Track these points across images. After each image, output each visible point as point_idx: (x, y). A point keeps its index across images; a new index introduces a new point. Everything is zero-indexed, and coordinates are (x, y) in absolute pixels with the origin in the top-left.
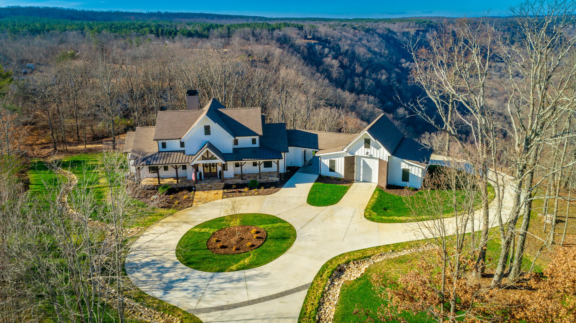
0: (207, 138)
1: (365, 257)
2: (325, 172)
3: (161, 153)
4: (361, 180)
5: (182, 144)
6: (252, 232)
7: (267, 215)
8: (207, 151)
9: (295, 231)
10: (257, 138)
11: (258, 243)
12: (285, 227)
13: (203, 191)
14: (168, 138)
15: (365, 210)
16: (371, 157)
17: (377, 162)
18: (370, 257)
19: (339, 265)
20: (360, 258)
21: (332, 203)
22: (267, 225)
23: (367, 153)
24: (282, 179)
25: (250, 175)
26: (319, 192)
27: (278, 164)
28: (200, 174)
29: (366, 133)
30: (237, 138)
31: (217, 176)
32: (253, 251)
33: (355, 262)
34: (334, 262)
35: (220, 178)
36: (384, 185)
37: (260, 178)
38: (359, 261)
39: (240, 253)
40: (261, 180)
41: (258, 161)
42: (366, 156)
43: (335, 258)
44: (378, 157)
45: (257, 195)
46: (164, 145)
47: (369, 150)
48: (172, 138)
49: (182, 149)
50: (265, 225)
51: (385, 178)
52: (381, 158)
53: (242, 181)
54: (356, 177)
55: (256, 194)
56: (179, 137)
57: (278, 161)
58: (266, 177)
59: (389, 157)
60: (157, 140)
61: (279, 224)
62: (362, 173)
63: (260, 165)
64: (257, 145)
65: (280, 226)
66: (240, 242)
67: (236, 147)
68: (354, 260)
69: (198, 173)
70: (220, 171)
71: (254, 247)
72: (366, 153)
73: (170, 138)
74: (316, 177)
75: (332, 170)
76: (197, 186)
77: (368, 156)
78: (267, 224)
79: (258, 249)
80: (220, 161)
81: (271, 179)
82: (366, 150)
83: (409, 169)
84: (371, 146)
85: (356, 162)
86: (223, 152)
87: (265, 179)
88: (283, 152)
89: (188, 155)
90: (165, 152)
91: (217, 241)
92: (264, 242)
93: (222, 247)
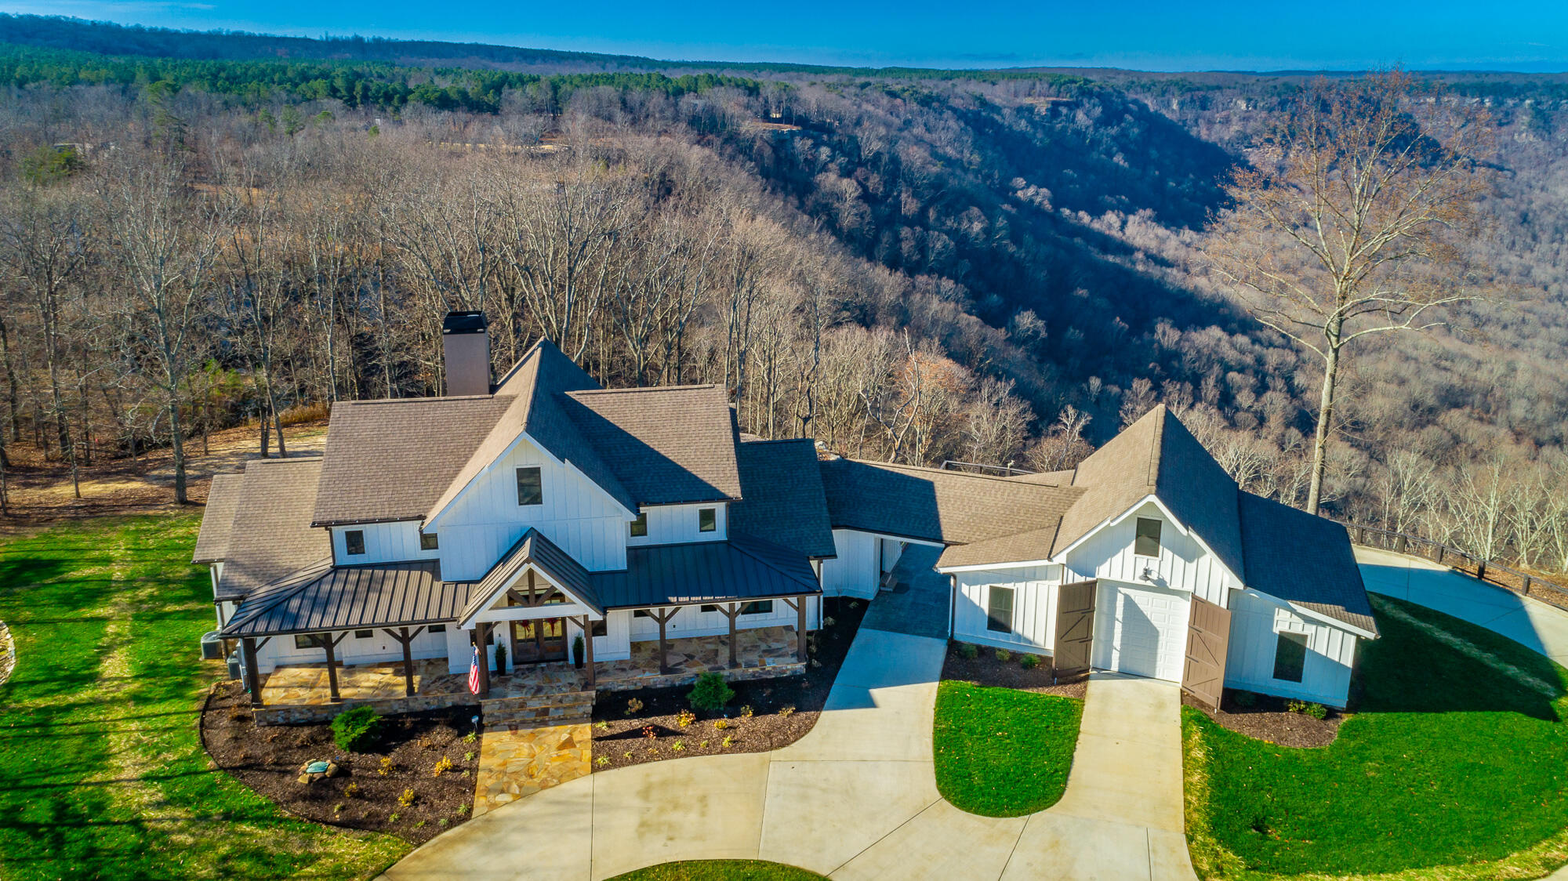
0: (528, 516)
2: (970, 631)
3: (342, 576)
4: (1115, 668)
5: (428, 541)
7: (793, 871)
8: (531, 573)
10: (720, 508)
13: (514, 728)
14: (371, 516)
16: (1161, 587)
17: (1186, 606)
23: (1147, 572)
24: (815, 662)
25: (690, 649)
26: (969, 731)
27: (800, 609)
28: (501, 652)
29: (1151, 504)
30: (642, 511)
31: (566, 659)
35: (579, 663)
36: (1211, 695)
37: (733, 664)
40: (738, 671)
41: (726, 603)
42: (1142, 582)
44: (1189, 587)
45: (731, 751)
46: (355, 542)
47: (1153, 563)
48: (386, 515)
49: (429, 555)
51: (1217, 671)
52: (1202, 594)
53: (663, 677)
54: (1096, 657)
55: (726, 743)
56: (414, 512)
57: (801, 600)
58: (756, 656)
59: (1232, 590)
60: (327, 525)
62: (1117, 642)
63: (733, 616)
64: (719, 532)
67: (640, 541)
69: (491, 650)
70: (578, 642)
72: (1140, 572)
73: (379, 515)
74: (940, 652)
75: (999, 622)
76: (489, 706)
77: (1149, 583)
80: (577, 609)
81: (774, 668)
82: (1143, 561)
83: (1305, 633)
84: (1161, 547)
85: (1100, 602)
86: (589, 569)
87: (751, 670)
88: (816, 557)
89: (452, 582)
90: (361, 567)
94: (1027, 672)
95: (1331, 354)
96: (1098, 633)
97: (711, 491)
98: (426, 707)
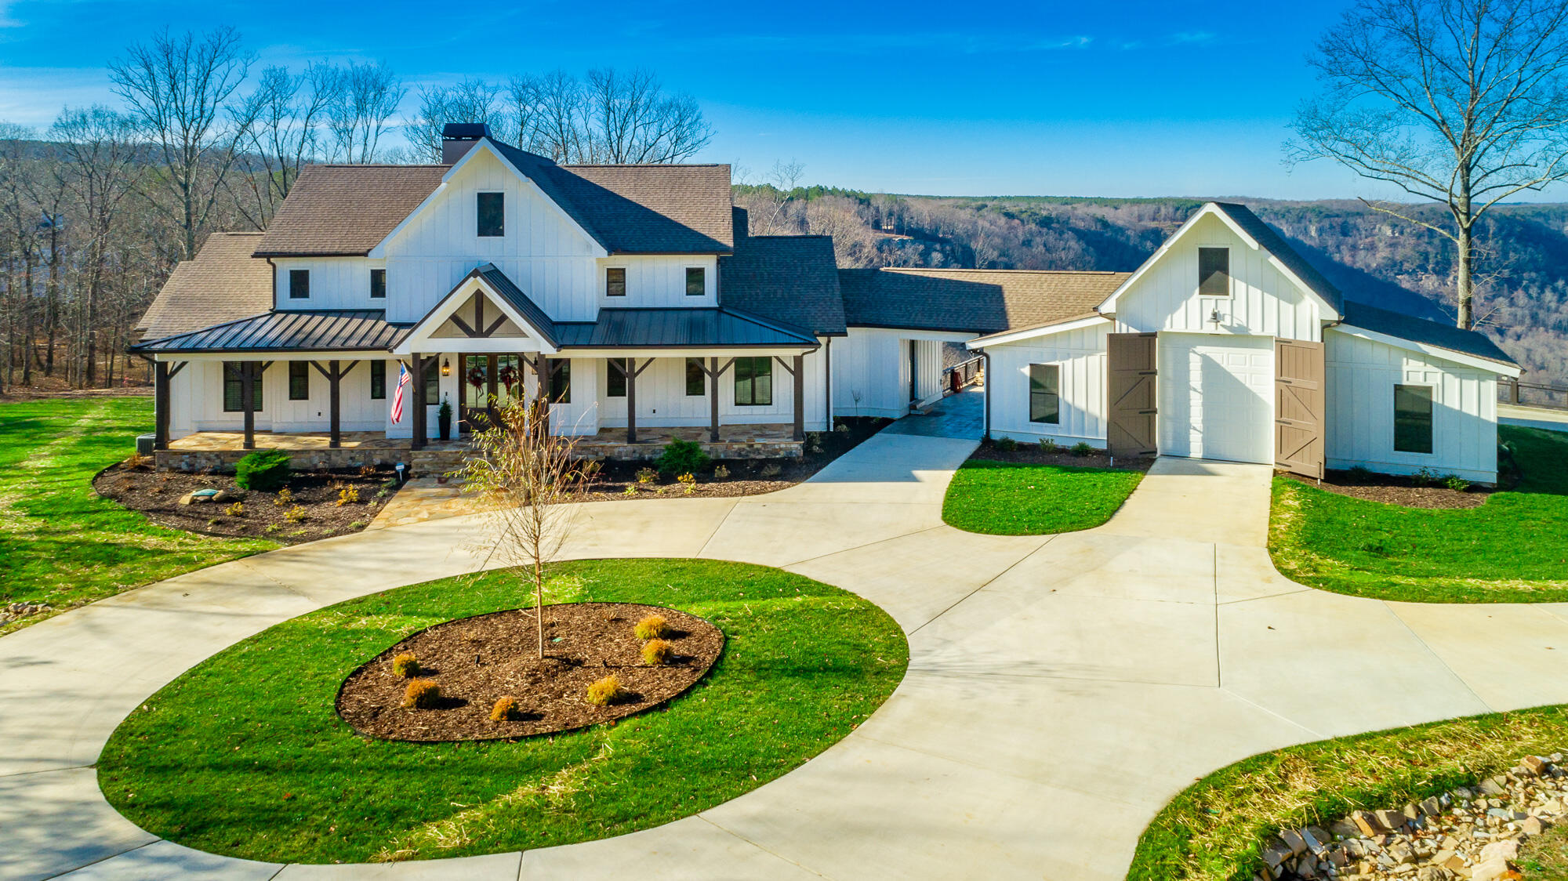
0: (489, 249)
1: (1440, 785)
2: (1009, 424)
3: (280, 316)
5: (378, 283)
6: (640, 629)
7: (736, 564)
8: (479, 296)
9: (898, 630)
10: (708, 264)
11: (668, 683)
12: (833, 614)
13: (443, 479)
15: (1272, 551)
16: (1240, 338)
17: (1268, 358)
18: (1472, 783)
19: (1270, 835)
20: (1407, 791)
21: (1080, 523)
22: (733, 605)
23: (1216, 317)
25: (669, 433)
26: (995, 486)
27: (798, 372)
28: (445, 412)
30: (620, 261)
32: (625, 725)
33: (1381, 815)
34: (1221, 811)
36: (1312, 464)
37: (715, 438)
38: (1409, 812)
39: (534, 737)
40: (719, 447)
41: (707, 353)
42: (1210, 328)
43: (1217, 781)
44: (1271, 330)
45: (693, 495)
46: (300, 284)
47: (1223, 304)
48: (336, 249)
49: (376, 303)
50: (721, 604)
51: (1314, 426)
52: (1288, 334)
53: (630, 447)
54: (1163, 437)
55: (688, 491)
56: (363, 250)
57: (799, 361)
58: (744, 438)
59: (1326, 326)
60: (268, 256)
61: (799, 599)
63: (715, 375)
64: (709, 298)
65: (806, 609)
66: (554, 675)
67: (618, 302)
68: (1371, 802)
69: (433, 412)
71: (635, 708)
72: (1208, 315)
73: (326, 250)
74: (971, 446)
76: (421, 458)
77: (1222, 331)
78: (735, 597)
79: (657, 715)
80: (534, 343)
81: (764, 445)
82: (1211, 302)
83: (1428, 384)
84: (1231, 279)
85: (1163, 363)
86: (554, 319)
87: (736, 446)
88: (822, 334)
89: (394, 325)
90: (301, 312)
91: (413, 671)
92: (702, 683)
93: (431, 701)
94: (1079, 458)
95: (1462, 237)
96: (1163, 402)
97: (700, 244)
98: (350, 462)
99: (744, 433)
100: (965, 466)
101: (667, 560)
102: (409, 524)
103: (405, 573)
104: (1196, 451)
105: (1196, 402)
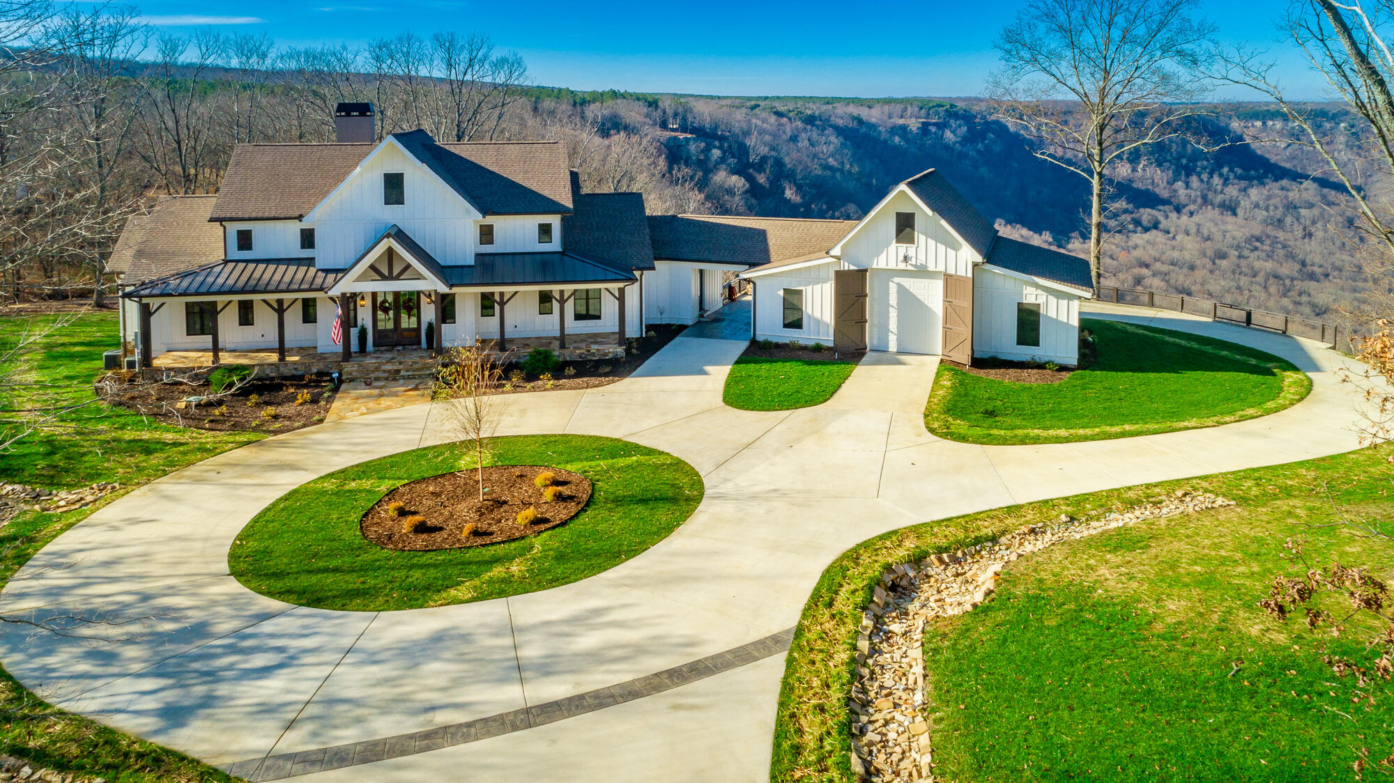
0: (392, 215)
1: (977, 541)
2: (769, 325)
3: (231, 265)
5: (308, 239)
6: (538, 481)
7: (591, 437)
8: (390, 251)
9: (697, 474)
10: (555, 221)
11: (563, 512)
12: (656, 467)
13: (368, 383)
14: (260, 215)
15: (926, 416)
16: (922, 272)
17: (939, 285)
18: (994, 539)
19: (888, 568)
20: (960, 544)
21: (811, 401)
22: (593, 463)
23: (906, 259)
24: (634, 351)
25: (528, 342)
26: (758, 376)
27: (621, 299)
28: (363, 333)
29: (902, 192)
30: (490, 220)
31: (419, 343)
32: (544, 535)
33: (945, 556)
34: (865, 558)
35: (430, 346)
36: (963, 356)
37: (563, 346)
38: (959, 554)
39: (492, 544)
40: (566, 352)
41: (555, 288)
42: (902, 266)
43: (866, 545)
44: (941, 268)
45: (553, 389)
46: (245, 240)
47: (911, 250)
48: (273, 214)
49: (307, 253)
50: (586, 463)
51: (966, 332)
52: (951, 271)
53: (503, 354)
54: (871, 338)
55: (549, 386)
56: (297, 214)
57: (622, 291)
58: (583, 345)
59: (975, 265)
60: (221, 220)
61: (635, 458)
62: (893, 326)
63: (562, 302)
64: (555, 245)
65: (640, 464)
66: (492, 510)
67: (488, 249)
68: (940, 550)
69: (354, 332)
70: (430, 325)
71: (547, 526)
72: (901, 258)
73: (266, 215)
74: (743, 345)
75: (792, 323)
76: (350, 368)
77: (910, 268)
78: (593, 459)
79: (561, 529)
80: (432, 284)
81: (598, 350)
82: (903, 248)
83: (1038, 302)
84: (916, 233)
85: (872, 288)
86: (443, 263)
87: (578, 352)
88: (637, 269)
89: (323, 270)
90: (247, 261)
91: (402, 513)
92: (584, 510)
93: (421, 528)
94: (815, 354)
95: (1096, 177)
96: (871, 315)
97: (549, 206)
98: (294, 372)
99: (583, 341)
100: (737, 362)
101: (544, 436)
102: (353, 417)
103: (365, 452)
104: (893, 347)
105: (893, 314)
